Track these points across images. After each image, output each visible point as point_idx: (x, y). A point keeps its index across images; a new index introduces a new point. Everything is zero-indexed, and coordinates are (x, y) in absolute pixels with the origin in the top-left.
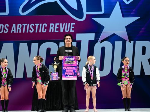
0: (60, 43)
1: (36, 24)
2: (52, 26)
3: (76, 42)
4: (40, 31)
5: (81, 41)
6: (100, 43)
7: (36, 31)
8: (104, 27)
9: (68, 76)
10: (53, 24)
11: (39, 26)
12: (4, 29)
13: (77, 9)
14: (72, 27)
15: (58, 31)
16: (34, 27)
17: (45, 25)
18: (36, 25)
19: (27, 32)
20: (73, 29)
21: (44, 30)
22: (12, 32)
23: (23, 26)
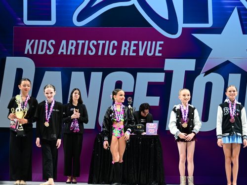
0: (139, 74)
1: (99, 42)
2: (126, 45)
3: (164, 73)
4: (106, 53)
5: (173, 71)
6: (205, 76)
7: (100, 53)
8: (211, 49)
10: (128, 43)
11: (104, 45)
12: (48, 48)
13: (167, 18)
14: (158, 48)
15: (135, 54)
16: (97, 47)
17: (114, 44)
19: (85, 53)
20: (160, 52)
21: (113, 52)
22: (59, 53)
23: (78, 44)
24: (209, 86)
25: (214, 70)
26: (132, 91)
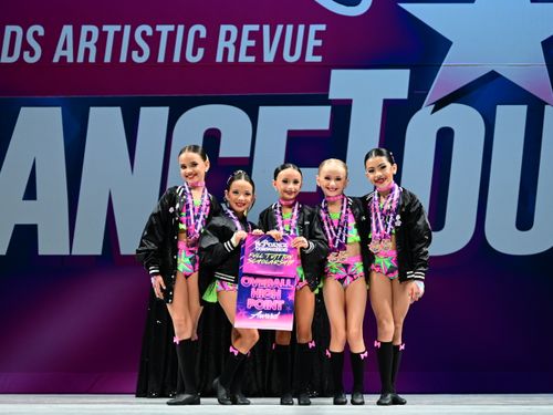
0: (263, 110)
1: (159, 28)
2: (228, 34)
4: (177, 59)
5: (350, 101)
6: (434, 111)
7: (161, 59)
8: (451, 43)
9: (259, 314)
10: (233, 29)
11: (172, 36)
12: (26, 46)
14: (313, 42)
15: (252, 59)
16: (153, 41)
17: (198, 33)
18: (160, 32)
19: (123, 59)
20: (316, 51)
21: (195, 54)
22: (56, 60)
23: (103, 35)
24: (445, 138)
25: (458, 96)
26: (248, 155)
